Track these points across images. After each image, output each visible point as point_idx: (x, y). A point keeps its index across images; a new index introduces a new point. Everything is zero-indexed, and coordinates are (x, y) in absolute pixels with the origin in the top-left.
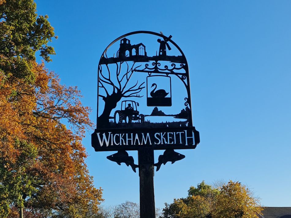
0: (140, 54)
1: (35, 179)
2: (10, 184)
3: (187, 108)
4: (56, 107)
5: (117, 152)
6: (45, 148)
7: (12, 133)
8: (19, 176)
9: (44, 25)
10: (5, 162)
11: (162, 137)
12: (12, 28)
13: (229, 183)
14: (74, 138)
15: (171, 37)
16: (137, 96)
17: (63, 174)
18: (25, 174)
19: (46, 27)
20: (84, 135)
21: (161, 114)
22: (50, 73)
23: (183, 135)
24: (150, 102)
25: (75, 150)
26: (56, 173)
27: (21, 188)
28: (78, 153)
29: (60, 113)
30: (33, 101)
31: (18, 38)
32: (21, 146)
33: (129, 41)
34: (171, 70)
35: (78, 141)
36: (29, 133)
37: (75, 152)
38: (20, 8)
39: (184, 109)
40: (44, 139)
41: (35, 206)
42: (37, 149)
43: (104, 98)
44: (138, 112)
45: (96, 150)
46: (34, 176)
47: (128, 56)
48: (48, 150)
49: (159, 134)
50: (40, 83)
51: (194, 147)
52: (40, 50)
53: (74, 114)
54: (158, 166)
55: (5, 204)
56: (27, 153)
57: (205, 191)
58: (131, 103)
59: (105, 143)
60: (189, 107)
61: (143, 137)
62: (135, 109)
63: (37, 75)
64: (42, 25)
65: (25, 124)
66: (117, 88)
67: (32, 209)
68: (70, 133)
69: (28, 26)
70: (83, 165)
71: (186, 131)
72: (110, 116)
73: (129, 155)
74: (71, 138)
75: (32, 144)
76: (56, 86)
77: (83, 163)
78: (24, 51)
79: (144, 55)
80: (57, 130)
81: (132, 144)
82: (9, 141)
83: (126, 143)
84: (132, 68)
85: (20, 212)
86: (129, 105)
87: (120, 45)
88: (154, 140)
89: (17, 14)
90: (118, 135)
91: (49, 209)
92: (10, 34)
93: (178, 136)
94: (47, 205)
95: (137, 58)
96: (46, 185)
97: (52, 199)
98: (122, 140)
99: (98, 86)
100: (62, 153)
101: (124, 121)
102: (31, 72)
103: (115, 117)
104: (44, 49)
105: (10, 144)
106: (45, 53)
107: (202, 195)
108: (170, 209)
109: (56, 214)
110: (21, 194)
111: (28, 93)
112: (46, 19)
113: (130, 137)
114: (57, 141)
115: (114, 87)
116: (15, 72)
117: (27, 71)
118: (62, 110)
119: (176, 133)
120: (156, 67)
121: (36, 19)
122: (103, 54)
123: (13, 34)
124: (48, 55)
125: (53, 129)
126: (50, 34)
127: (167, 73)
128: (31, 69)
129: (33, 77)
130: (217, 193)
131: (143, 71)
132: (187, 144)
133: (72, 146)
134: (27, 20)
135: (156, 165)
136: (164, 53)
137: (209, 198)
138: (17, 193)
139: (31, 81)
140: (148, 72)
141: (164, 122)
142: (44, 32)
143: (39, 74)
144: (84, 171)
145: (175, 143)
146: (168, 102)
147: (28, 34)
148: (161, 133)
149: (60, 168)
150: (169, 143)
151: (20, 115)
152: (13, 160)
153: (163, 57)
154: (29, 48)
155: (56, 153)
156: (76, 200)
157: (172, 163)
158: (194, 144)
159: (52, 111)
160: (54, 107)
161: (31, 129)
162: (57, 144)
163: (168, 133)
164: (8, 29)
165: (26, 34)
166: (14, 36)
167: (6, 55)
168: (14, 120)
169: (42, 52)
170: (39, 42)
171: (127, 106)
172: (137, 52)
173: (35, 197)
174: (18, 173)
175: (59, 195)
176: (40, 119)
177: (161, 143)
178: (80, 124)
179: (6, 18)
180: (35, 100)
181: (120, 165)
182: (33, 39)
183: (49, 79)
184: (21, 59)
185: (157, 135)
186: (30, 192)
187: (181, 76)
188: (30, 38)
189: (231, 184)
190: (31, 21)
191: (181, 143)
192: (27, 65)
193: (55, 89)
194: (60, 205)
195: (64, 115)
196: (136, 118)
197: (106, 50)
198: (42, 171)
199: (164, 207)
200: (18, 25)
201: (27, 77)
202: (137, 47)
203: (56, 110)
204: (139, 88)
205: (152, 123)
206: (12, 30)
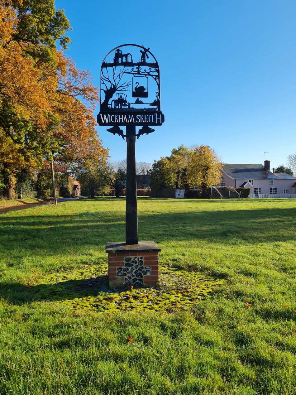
0: (128, 61)
1: (60, 141)
2: (42, 144)
3: (158, 99)
4: (74, 87)
5: (113, 127)
6: (67, 118)
7: (42, 107)
8: (49, 138)
9: (61, 18)
10: (39, 128)
11: (141, 118)
12: (37, 20)
13: (201, 146)
14: (88, 111)
15: (149, 49)
16: (126, 91)
17: (80, 138)
18: (53, 137)
19: (63, 20)
20: (95, 108)
21: (141, 103)
22: (68, 59)
23: (154, 117)
24: (134, 95)
25: (88, 120)
26: (75, 136)
27: (51, 147)
28: (91, 123)
29: (76, 92)
30: (56, 81)
31: (42, 29)
32: (49, 116)
33: (121, 51)
34: (148, 73)
35: (91, 113)
36: (54, 106)
37: (88, 122)
38: (42, 3)
39: (155, 100)
40: (65, 111)
41: (60, 160)
42: (60, 118)
43: (105, 91)
44: (127, 101)
45: (100, 125)
46: (59, 138)
47: (121, 62)
48: (69, 120)
49: (139, 116)
50: (60, 67)
51: (161, 125)
52: (60, 40)
53: (87, 92)
54: (138, 136)
55: (40, 158)
56: (54, 122)
57: (183, 152)
58: (122, 95)
59: (105, 121)
60: (159, 99)
61: (129, 117)
62: (124, 99)
63: (58, 61)
64: (60, 18)
65: (51, 100)
66: (113, 84)
67: (59, 162)
68: (85, 107)
69: (49, 18)
70: (94, 131)
71: (156, 114)
72: (109, 103)
73: (120, 129)
74: (86, 111)
75: (56, 115)
76: (73, 70)
77: (95, 130)
78: (47, 40)
79: (131, 62)
80: (75, 104)
81: (122, 122)
82: (40, 113)
83: (118, 121)
84: (123, 71)
85: (51, 164)
86: (121, 96)
87: (115, 54)
88: (136, 119)
89: (40, 8)
90: (114, 116)
91: (71, 163)
92: (35, 25)
93: (151, 117)
94: (69, 160)
95: (127, 64)
96: (68, 145)
97: (73, 155)
98: (116, 119)
99: (101, 83)
100: (79, 122)
101: (117, 107)
102: (53, 58)
103: (112, 104)
104: (62, 39)
105: (41, 115)
106: (63, 42)
107: (181, 154)
108: (157, 164)
109: (76, 166)
110: (51, 151)
111: (52, 75)
112: (63, 13)
113: (121, 117)
114: (75, 113)
115: (111, 84)
116: (41, 58)
117: (50, 57)
118: (78, 89)
119: (150, 115)
120: (139, 70)
121: (55, 12)
122: (104, 61)
123: (38, 25)
124: (66, 44)
125: (72, 104)
126: (67, 26)
127: (146, 75)
128: (53, 55)
129: (55, 62)
130: (191, 153)
131: (130, 73)
132: (156, 123)
133: (86, 117)
134: (48, 13)
135: (137, 135)
136: (144, 60)
137: (185, 157)
138: (48, 150)
139: (53, 65)
140: (134, 74)
141: (143, 108)
142: (62, 25)
143: (60, 60)
144: (96, 136)
145: (149, 122)
146: (145, 95)
147: (49, 26)
148: (141, 115)
149: (78, 133)
150: (145, 122)
151: (47, 92)
152: (44, 127)
153: (143, 63)
154: (51, 37)
155: (75, 122)
156: (90, 157)
157: (147, 134)
158: (161, 123)
159: (70, 90)
160: (72, 87)
161: (56, 103)
162: (75, 115)
163: (145, 115)
164: (33, 22)
165: (47, 26)
166: (38, 27)
167: (33, 43)
168: (43, 97)
169: (61, 41)
170: (58, 33)
171: (120, 97)
172: (126, 59)
173: (60, 153)
174: (47, 136)
175: (78, 153)
176: (61, 95)
177: (140, 121)
178: (92, 100)
179: (31, 10)
180: (57, 80)
181: (115, 135)
182: (53, 30)
183: (67, 64)
184: (45, 46)
185: (138, 117)
186: (57, 150)
187: (154, 77)
188: (51, 29)
189: (202, 147)
190: (51, 15)
191: (153, 122)
192: (50, 52)
193: (72, 72)
194: (78, 160)
195: (80, 93)
196: (125, 105)
197: (106, 57)
198: (65, 135)
199: (154, 163)
200: (41, 18)
201: (50, 62)
202: (126, 56)
203: (74, 89)
204: (127, 85)
205: (135, 109)
206: (37, 22)
